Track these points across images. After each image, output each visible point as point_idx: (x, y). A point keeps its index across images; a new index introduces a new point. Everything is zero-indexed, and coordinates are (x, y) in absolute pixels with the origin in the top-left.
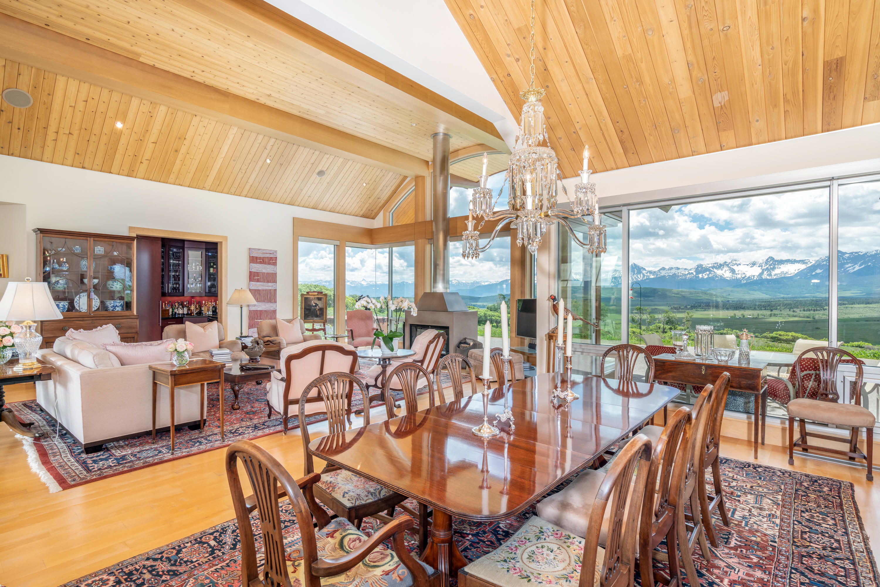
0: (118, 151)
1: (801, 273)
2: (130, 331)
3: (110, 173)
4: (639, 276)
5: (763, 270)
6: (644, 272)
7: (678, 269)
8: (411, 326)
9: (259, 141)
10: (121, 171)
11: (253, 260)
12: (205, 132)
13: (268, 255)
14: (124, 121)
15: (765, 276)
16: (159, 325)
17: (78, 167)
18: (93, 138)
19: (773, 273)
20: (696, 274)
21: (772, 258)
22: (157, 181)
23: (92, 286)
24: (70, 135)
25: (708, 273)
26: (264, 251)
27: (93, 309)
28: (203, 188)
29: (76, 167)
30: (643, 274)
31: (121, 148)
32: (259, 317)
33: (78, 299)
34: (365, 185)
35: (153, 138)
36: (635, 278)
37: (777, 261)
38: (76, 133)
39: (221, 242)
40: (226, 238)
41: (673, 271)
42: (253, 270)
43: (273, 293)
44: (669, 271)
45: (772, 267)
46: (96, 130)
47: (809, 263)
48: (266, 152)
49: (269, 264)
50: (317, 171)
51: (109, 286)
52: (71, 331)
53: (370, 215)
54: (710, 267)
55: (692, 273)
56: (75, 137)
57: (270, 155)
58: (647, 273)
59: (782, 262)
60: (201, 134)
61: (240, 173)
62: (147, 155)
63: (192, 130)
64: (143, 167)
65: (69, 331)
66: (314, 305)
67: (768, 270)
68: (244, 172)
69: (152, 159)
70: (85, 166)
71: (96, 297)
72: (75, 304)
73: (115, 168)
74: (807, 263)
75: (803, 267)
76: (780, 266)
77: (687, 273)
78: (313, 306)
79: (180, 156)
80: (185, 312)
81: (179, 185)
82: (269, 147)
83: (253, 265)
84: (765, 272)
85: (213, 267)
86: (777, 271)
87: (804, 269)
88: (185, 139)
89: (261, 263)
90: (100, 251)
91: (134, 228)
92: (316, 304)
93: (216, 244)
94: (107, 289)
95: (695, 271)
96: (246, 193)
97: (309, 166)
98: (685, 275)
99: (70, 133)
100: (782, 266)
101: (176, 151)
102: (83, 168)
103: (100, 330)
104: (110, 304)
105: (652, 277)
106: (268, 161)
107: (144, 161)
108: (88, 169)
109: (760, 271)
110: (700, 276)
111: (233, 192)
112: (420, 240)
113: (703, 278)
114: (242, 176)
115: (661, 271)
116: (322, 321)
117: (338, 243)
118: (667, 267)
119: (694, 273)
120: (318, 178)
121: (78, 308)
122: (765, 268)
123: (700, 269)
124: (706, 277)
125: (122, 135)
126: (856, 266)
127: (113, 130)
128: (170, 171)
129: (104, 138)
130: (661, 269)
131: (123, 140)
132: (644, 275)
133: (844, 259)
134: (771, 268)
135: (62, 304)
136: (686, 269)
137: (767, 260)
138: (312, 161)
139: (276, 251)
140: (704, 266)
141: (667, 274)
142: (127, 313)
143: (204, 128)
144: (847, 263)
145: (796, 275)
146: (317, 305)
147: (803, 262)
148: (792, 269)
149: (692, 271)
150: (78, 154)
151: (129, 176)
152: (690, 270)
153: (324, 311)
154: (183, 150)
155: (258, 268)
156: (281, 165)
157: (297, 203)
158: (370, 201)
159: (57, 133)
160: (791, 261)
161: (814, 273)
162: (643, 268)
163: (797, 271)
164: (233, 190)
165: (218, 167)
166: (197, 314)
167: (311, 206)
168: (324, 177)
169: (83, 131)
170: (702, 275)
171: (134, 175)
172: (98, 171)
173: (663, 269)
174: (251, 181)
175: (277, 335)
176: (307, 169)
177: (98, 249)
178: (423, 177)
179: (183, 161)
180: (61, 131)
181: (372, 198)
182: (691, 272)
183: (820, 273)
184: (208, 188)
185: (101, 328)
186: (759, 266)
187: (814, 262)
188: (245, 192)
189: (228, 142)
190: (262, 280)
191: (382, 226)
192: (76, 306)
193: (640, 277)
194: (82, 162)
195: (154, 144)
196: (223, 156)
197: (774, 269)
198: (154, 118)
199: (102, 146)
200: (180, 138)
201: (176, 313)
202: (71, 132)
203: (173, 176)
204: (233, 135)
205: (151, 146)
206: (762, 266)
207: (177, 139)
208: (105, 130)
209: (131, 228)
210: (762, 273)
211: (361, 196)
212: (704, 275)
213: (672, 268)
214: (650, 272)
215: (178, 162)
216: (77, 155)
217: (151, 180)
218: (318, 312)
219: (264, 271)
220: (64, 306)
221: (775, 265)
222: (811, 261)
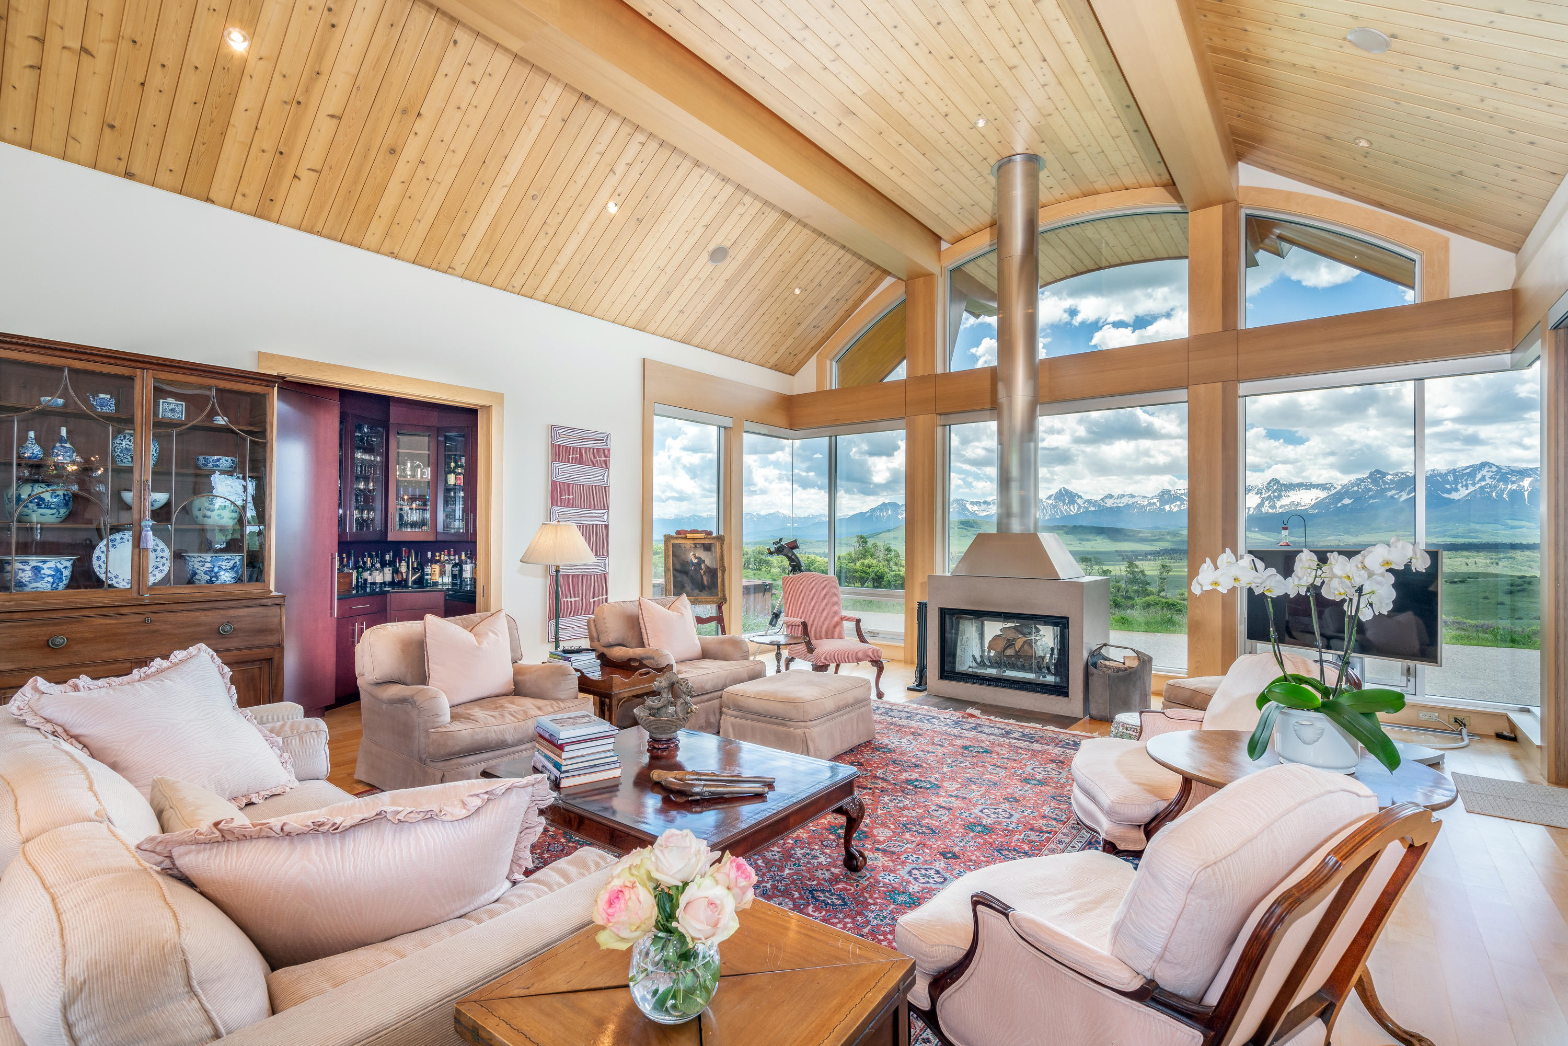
0: (231, 132)
1: (1319, 504)
2: (259, 641)
3: (208, 200)
4: (1072, 507)
5: (1263, 499)
6: (1079, 501)
7: (1132, 496)
8: (943, 612)
9: (601, 148)
10: (239, 197)
11: (560, 453)
12: (474, 103)
13: (590, 445)
14: (251, 26)
15: (1266, 509)
16: (332, 614)
17: (113, 173)
18: (158, 79)
19: (1278, 504)
20: (1161, 506)
21: (1275, 481)
22: (335, 239)
23: (148, 514)
24: (84, 56)
25: (1178, 503)
26: (583, 434)
27: (151, 580)
28: (449, 270)
29: (105, 170)
30: (1078, 504)
31: (240, 122)
32: (571, 592)
33: (104, 549)
34: (797, 291)
35: (332, 104)
36: (1066, 510)
37: (1284, 485)
38: (102, 50)
39: (488, 408)
40: (500, 397)
41: (1125, 500)
42: (559, 479)
43: (601, 533)
44: (1119, 501)
45: (1276, 494)
46: (167, 53)
47: (1332, 488)
48: (613, 180)
49: (594, 464)
50: (711, 247)
51: (199, 514)
52: (36, 689)
53: (788, 367)
54: (1182, 494)
55: (1154, 503)
56: (101, 63)
57: (618, 191)
58: (1084, 503)
59: (1291, 487)
60: (464, 106)
61: (542, 234)
62: (313, 158)
63: (441, 86)
64: (302, 189)
65: (27, 689)
66: (696, 561)
67: (1271, 499)
68: (551, 233)
69: (326, 168)
70: (135, 170)
71: (162, 545)
72: (95, 564)
73: (222, 186)
74: (1328, 489)
75: (1322, 495)
76: (1288, 494)
77: (1146, 503)
78: (693, 564)
79: (402, 170)
80: (388, 578)
81: (392, 254)
82: (620, 169)
83: (557, 464)
84: (1267, 503)
85: (454, 472)
86: (1285, 501)
87: (1325, 498)
88: (419, 115)
89: (576, 461)
90: (172, 410)
91: (273, 355)
92: (699, 558)
93: (472, 413)
94: (194, 520)
95: (1160, 501)
96: (546, 292)
97: (699, 231)
98: (1144, 506)
99: (83, 49)
100: (1291, 493)
101: (392, 151)
102: (129, 175)
103: (160, 671)
104: (200, 563)
105: (1092, 509)
106: (612, 209)
107: (304, 173)
108: (141, 181)
109: (1259, 501)
110: (1167, 508)
111: (518, 285)
112: (921, 417)
113: (1171, 511)
114: (545, 243)
115: (1106, 500)
116: (715, 599)
117: (728, 422)
118: (1116, 495)
119: (1158, 504)
120: (710, 266)
121: (103, 577)
122: (1266, 496)
123: (1166, 496)
124: (1175, 509)
125: (246, 78)
126: (1403, 493)
127: (219, 54)
128: (371, 212)
129: (191, 85)
130: (1106, 497)
131: (247, 97)
132: (1079, 507)
133: (1385, 483)
134: (1274, 496)
135: (51, 564)
136: (1144, 497)
137: (1270, 483)
138: (706, 220)
139: (608, 436)
140: (1173, 492)
141: (1115, 505)
142: (252, 588)
143: (473, 87)
144: (1390, 489)
145: (1314, 507)
146: (701, 561)
147: (1323, 487)
148: (1306, 499)
149: (1155, 501)
150: (112, 127)
151: (261, 217)
152: (1152, 498)
153: (719, 575)
154: (411, 151)
155: (568, 472)
156: (640, 221)
157: (652, 327)
158: (798, 333)
159: (41, 40)
160: (1306, 485)
161: (1339, 505)
162: (1077, 495)
163: (1314, 501)
164: (518, 281)
165: (493, 212)
166: (414, 582)
167: (679, 337)
168: (722, 265)
169: (125, 45)
170: (1170, 507)
171: (275, 215)
172: (173, 190)
173: (1110, 496)
174: (563, 260)
175: (642, 644)
176: (692, 240)
177: (167, 407)
178: (928, 276)
179: (406, 183)
180: (55, 38)
181: (802, 327)
182: (1152, 501)
183: (1348, 505)
184: (460, 269)
185: (165, 664)
186: (1257, 494)
187: (1339, 487)
188: (544, 290)
189: (528, 139)
190: (578, 502)
191: (813, 389)
192: (97, 569)
193: (1074, 510)
194: (124, 156)
195: (335, 122)
196: (509, 181)
197: (1279, 497)
198: (339, 31)
199: (184, 112)
200: (405, 112)
201: (366, 580)
202: (87, 45)
203: (377, 228)
204: (542, 121)
205: (326, 126)
206: (1261, 493)
207: (398, 116)
208: (196, 56)
209: (261, 356)
210: (1261, 505)
211: (782, 320)
212: (1172, 506)
213: (1123, 496)
214: (1089, 501)
215: (394, 187)
216: (107, 131)
217: (319, 234)
218: (705, 578)
219: (583, 480)
220: (57, 570)
221: (1281, 491)
222: (1335, 486)
